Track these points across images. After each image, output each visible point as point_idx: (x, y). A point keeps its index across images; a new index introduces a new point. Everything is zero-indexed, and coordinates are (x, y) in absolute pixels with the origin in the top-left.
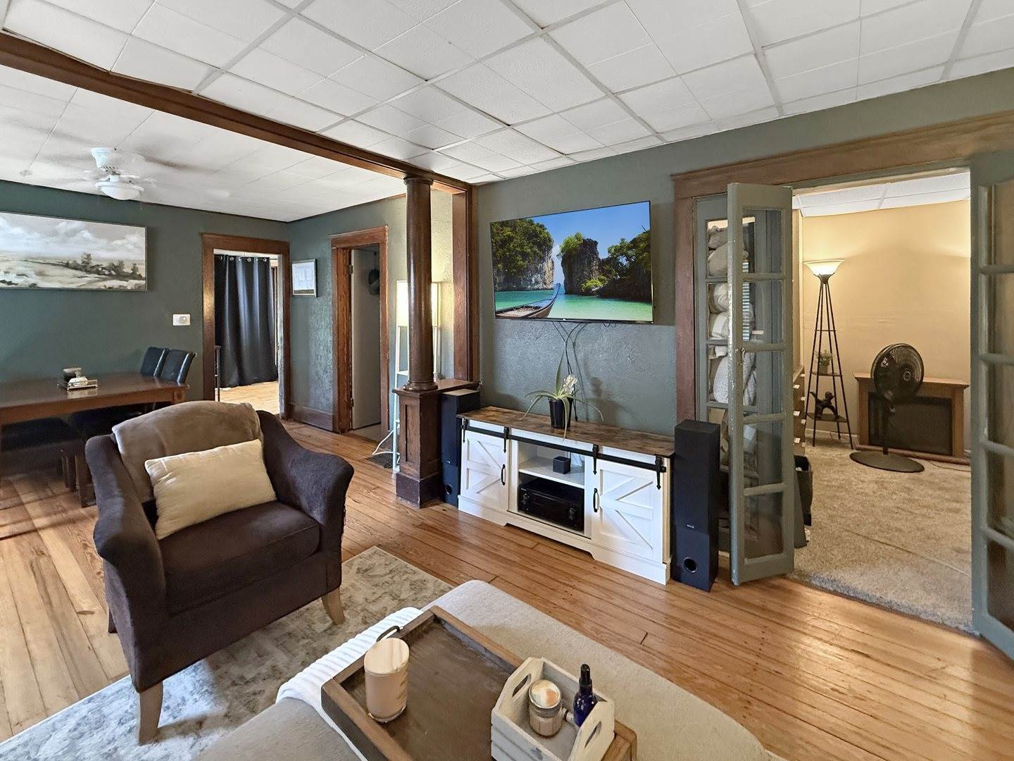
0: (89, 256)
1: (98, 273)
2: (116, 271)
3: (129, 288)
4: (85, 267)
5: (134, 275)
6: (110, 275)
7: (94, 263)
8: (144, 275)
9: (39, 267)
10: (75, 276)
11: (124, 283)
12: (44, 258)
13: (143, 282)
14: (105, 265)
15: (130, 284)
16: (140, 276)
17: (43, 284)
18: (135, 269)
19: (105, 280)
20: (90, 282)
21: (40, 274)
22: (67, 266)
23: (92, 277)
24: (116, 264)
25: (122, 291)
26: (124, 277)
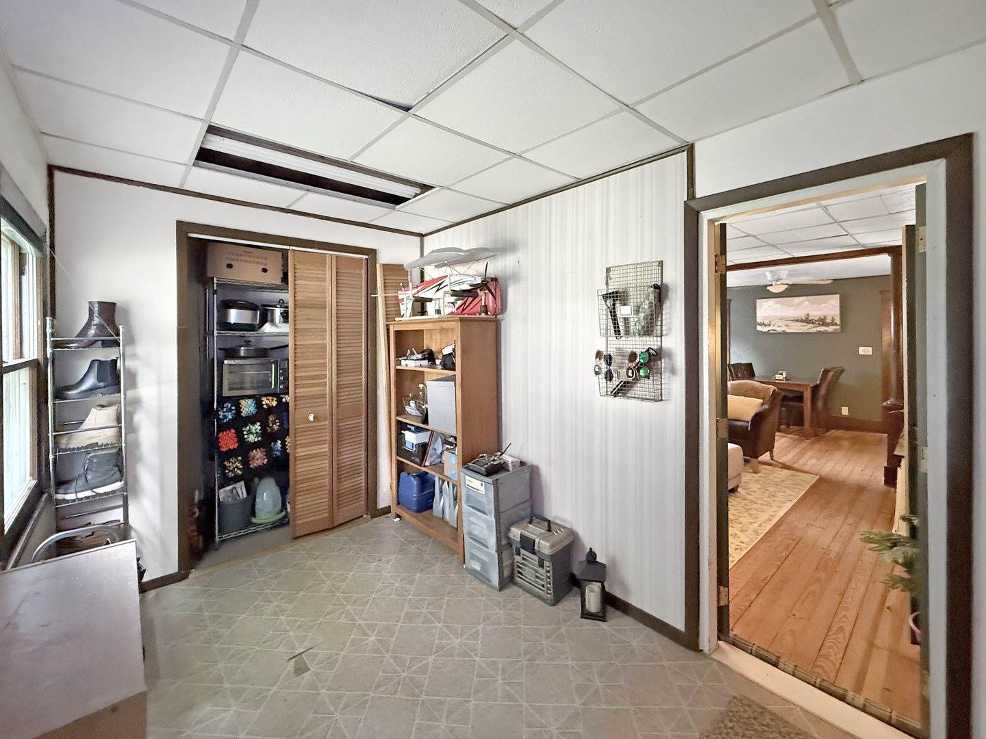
0: (808, 315)
1: (813, 323)
2: (822, 322)
3: (830, 331)
4: (807, 320)
5: (833, 324)
6: (819, 324)
7: (811, 318)
8: (839, 323)
9: (787, 322)
10: (801, 326)
11: (827, 328)
12: (788, 318)
13: (838, 327)
14: (816, 319)
15: (831, 329)
16: (836, 323)
17: (788, 331)
18: (833, 320)
19: (817, 327)
20: (809, 329)
21: (787, 325)
22: (798, 321)
23: (810, 326)
24: (822, 317)
25: (826, 333)
26: (827, 325)
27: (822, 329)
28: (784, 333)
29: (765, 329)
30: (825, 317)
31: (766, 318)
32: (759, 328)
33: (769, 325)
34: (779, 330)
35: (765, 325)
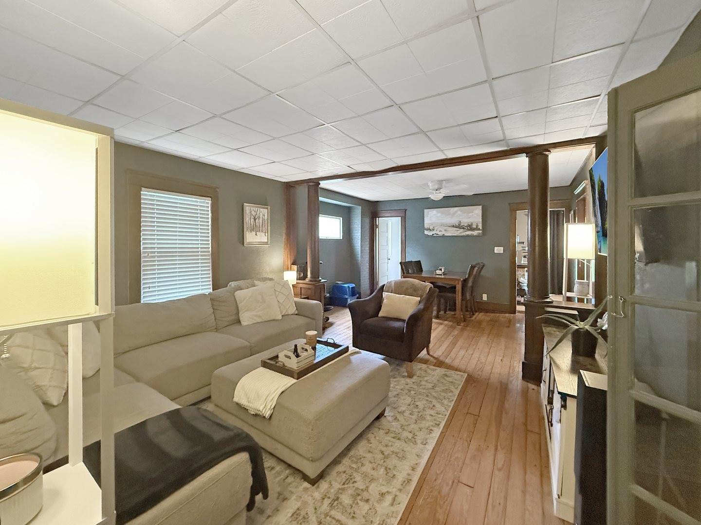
0: (460, 221)
1: (463, 228)
2: (470, 227)
3: (475, 235)
4: (459, 227)
5: (477, 229)
6: (468, 229)
7: (462, 224)
8: (481, 228)
9: (446, 228)
10: (456, 231)
11: (473, 233)
12: (446, 224)
13: (481, 232)
14: (466, 225)
15: (475, 233)
16: (479, 229)
17: (446, 235)
18: (477, 226)
19: (466, 231)
20: (461, 233)
21: (445, 230)
22: (453, 226)
23: (462, 230)
24: (470, 224)
25: (472, 236)
26: (473, 230)
27: (469, 233)
28: (443, 236)
29: (430, 233)
30: (472, 224)
31: (432, 224)
32: (426, 232)
33: (433, 230)
34: (440, 234)
35: (430, 230)
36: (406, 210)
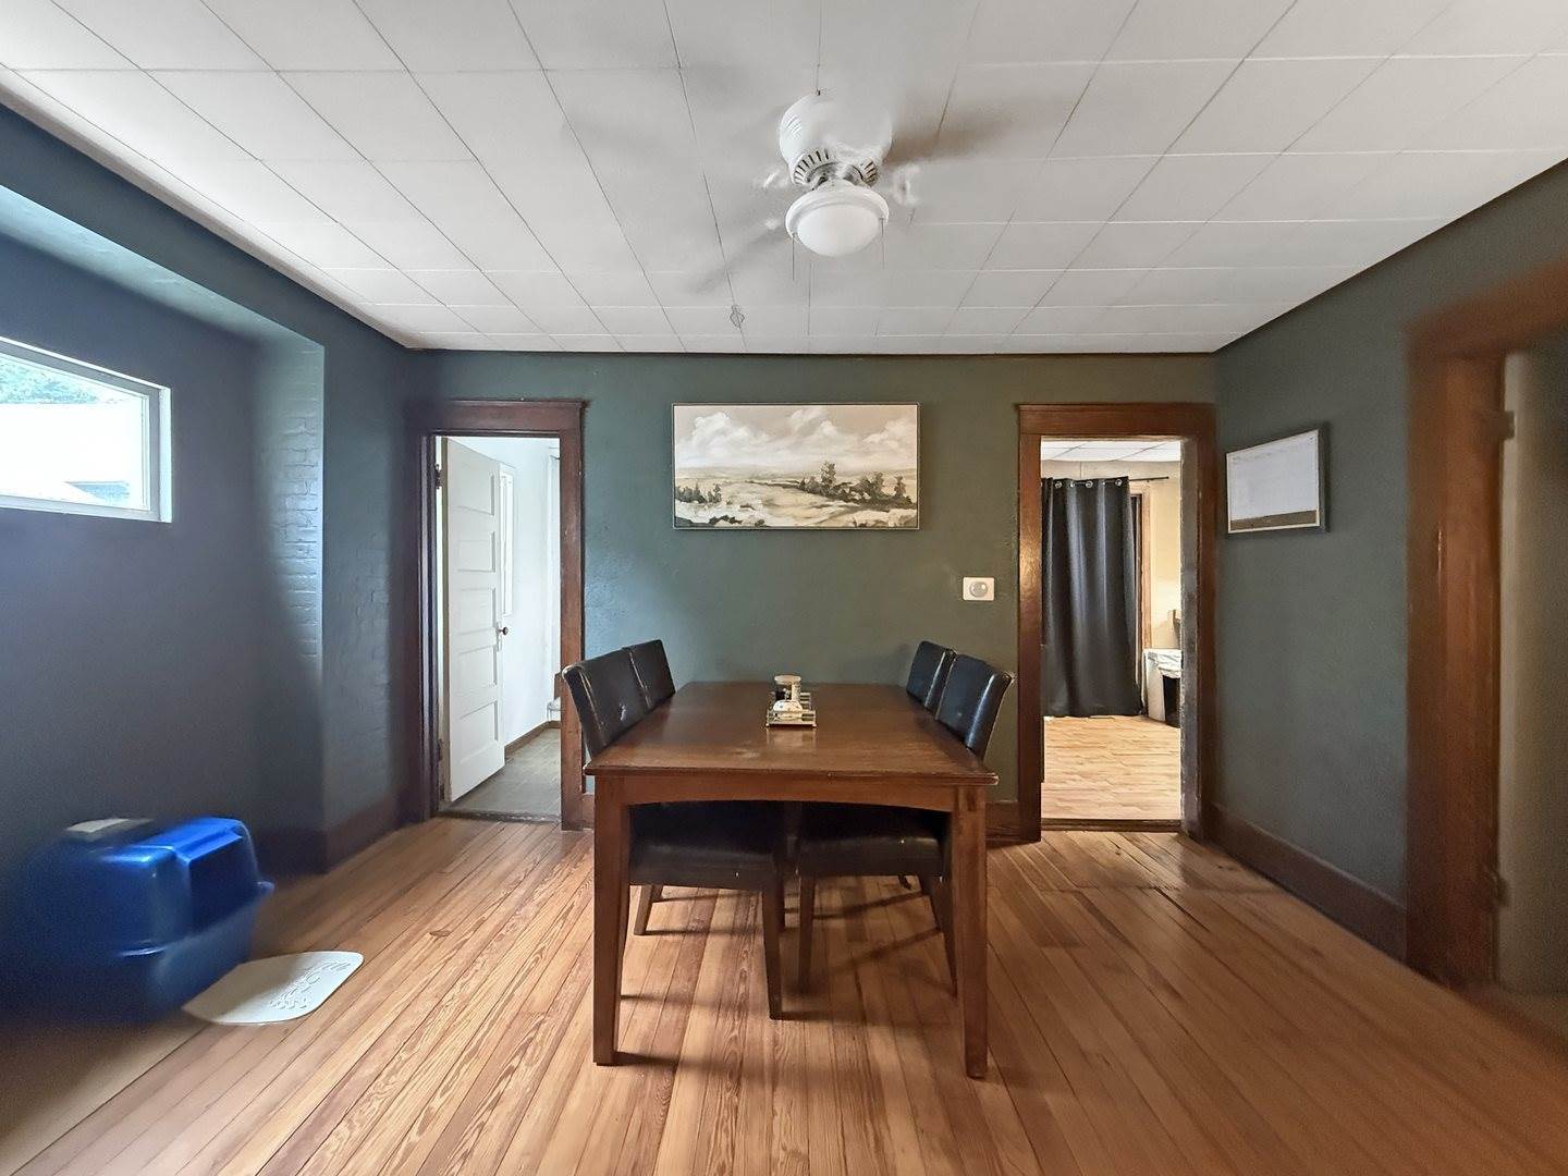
0: (832, 467)
1: (845, 497)
2: (871, 493)
3: (891, 524)
4: (827, 488)
5: (899, 501)
6: (863, 500)
7: (839, 480)
8: (914, 500)
9: (768, 492)
10: (813, 506)
11: (881, 516)
12: (774, 476)
13: (912, 513)
14: (855, 482)
15: (893, 517)
16: (908, 499)
17: (773, 521)
18: (900, 488)
19: (854, 510)
20: (833, 516)
21: (769, 503)
22: (802, 487)
23: (837, 506)
24: (871, 480)
25: (880, 530)
26: (882, 503)
27: (868, 517)
28: (760, 529)
29: (702, 516)
30: (879, 477)
31: (708, 474)
32: (683, 510)
33: (715, 500)
34: (746, 518)
35: (702, 500)
36: (585, 404)
